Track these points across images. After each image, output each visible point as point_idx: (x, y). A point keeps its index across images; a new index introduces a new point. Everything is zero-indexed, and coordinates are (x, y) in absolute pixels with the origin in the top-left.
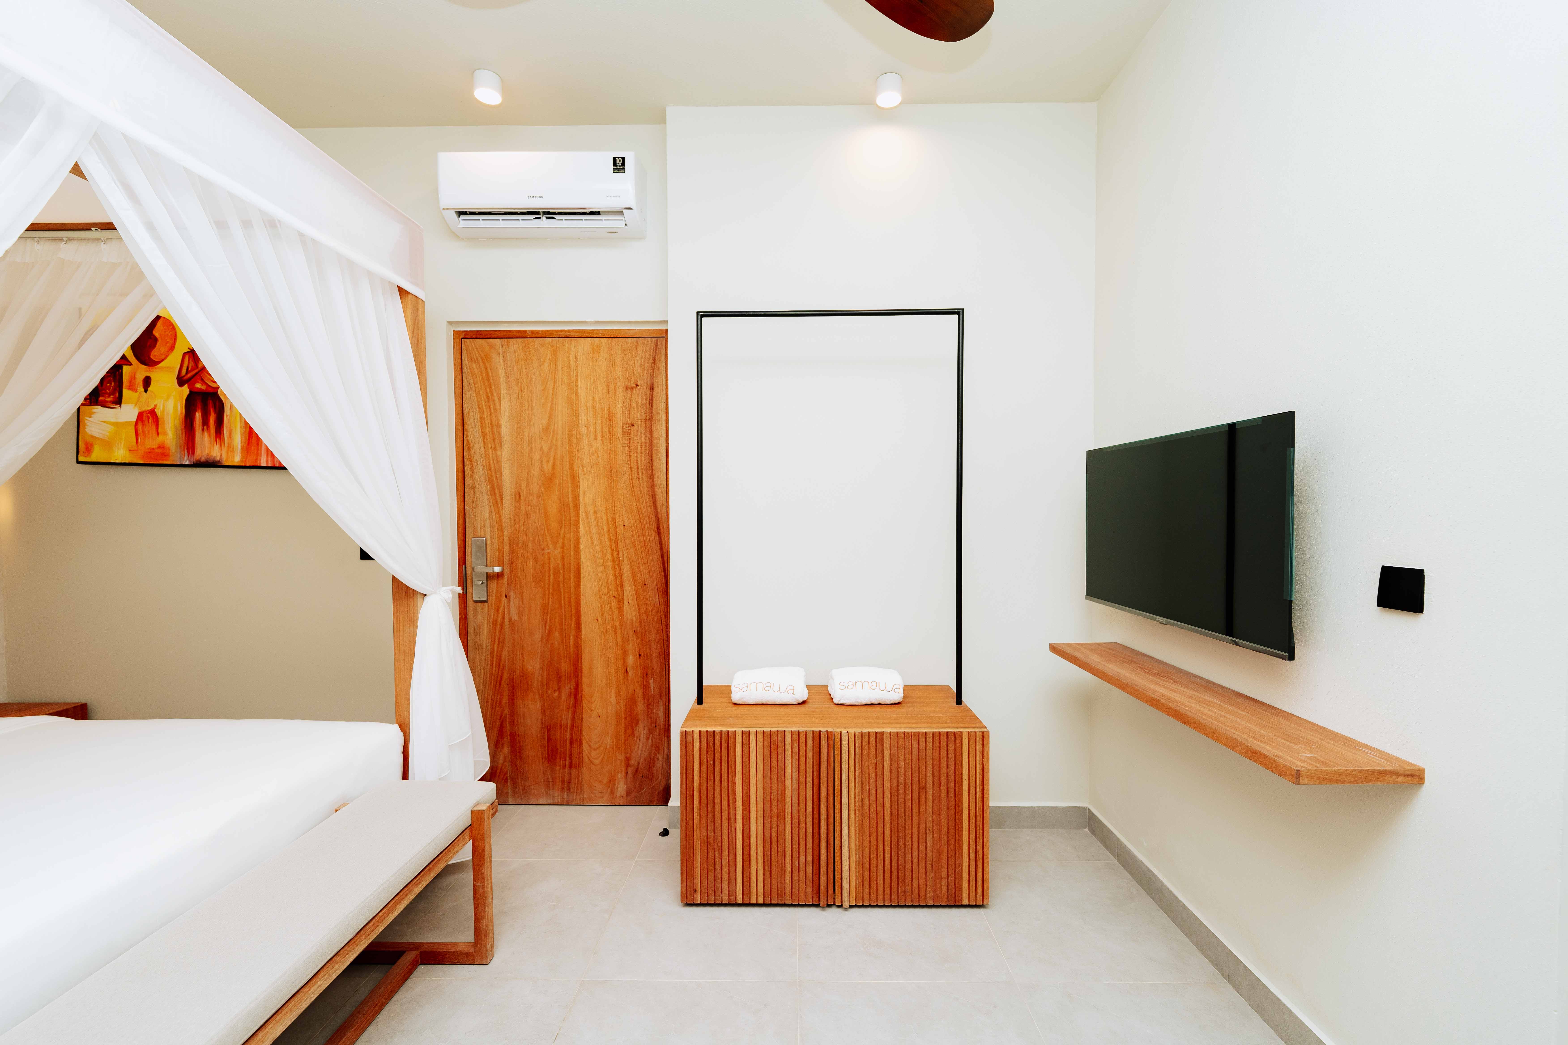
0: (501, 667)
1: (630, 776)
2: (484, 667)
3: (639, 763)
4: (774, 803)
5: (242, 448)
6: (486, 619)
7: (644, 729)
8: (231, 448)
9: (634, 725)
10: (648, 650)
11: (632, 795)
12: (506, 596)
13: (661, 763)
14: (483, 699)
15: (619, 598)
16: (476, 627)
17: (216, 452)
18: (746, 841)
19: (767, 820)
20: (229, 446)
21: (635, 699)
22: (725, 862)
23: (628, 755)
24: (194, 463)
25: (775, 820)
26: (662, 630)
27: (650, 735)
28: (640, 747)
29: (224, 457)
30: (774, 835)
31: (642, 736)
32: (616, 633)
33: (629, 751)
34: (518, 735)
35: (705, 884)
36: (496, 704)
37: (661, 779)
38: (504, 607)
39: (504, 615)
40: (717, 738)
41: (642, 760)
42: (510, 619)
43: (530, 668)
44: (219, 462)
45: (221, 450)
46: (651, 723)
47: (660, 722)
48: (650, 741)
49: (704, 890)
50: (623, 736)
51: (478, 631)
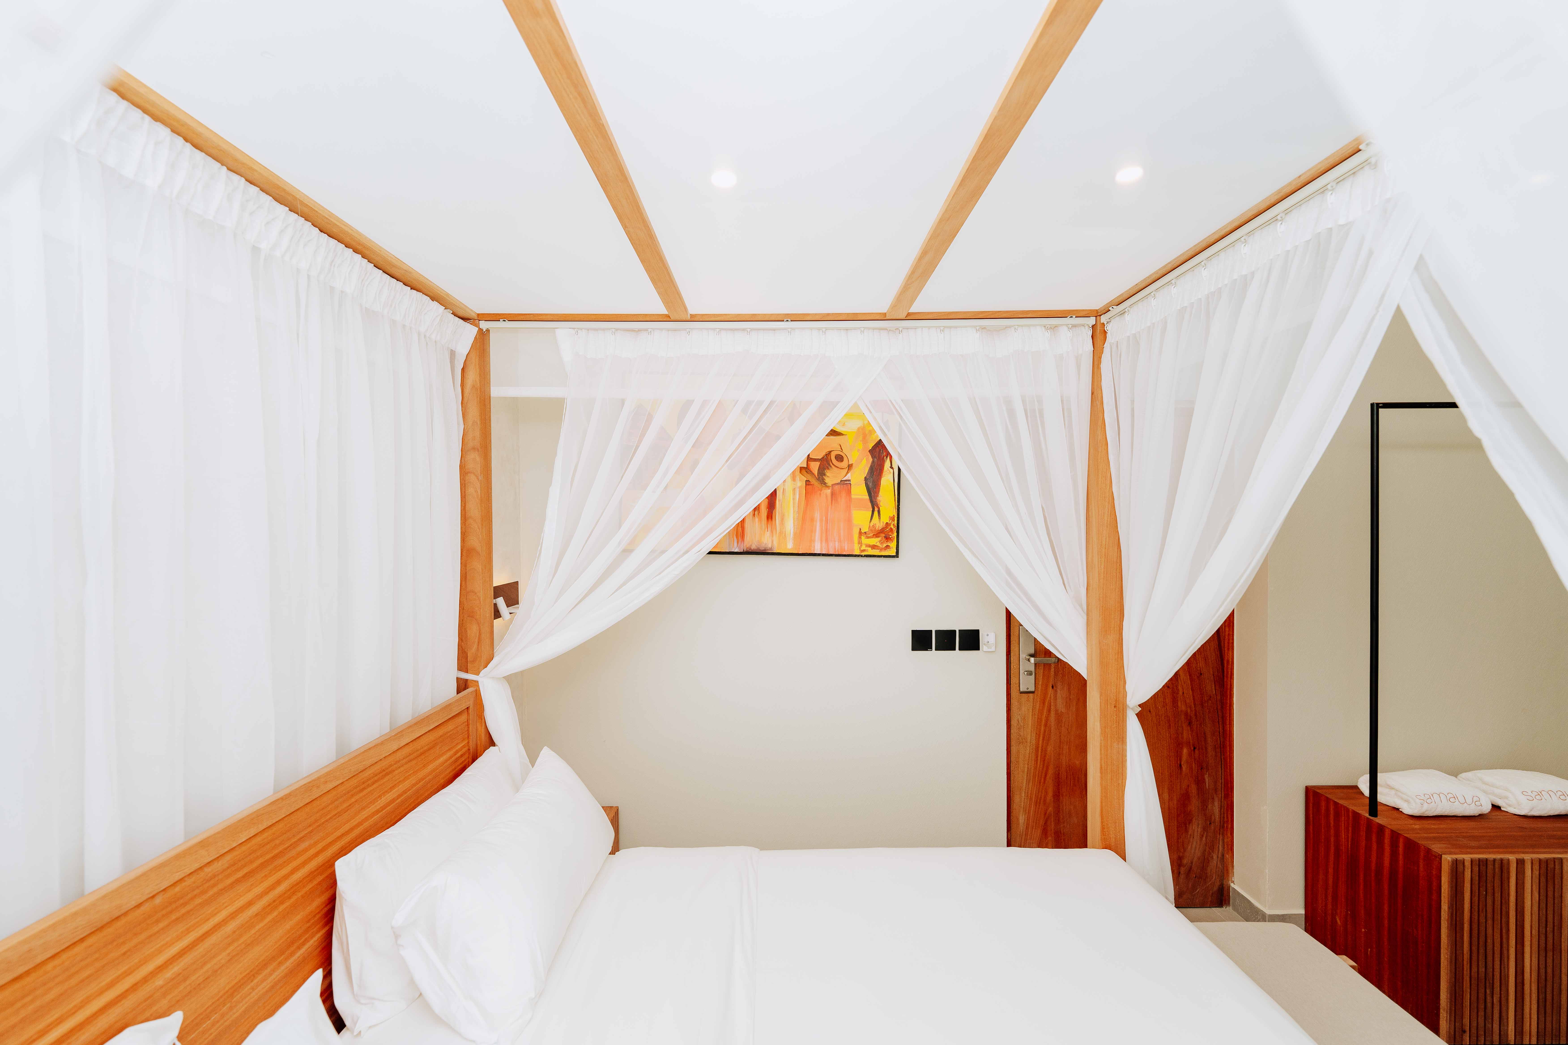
0: (1046, 762)
1: (1182, 876)
2: (1028, 762)
3: (1192, 863)
4: (1550, 936)
5: (795, 534)
6: (1031, 710)
7: (1198, 827)
8: (783, 535)
9: (1187, 822)
10: (1203, 743)
11: (1185, 897)
12: (1053, 687)
13: (1215, 862)
14: (1026, 795)
15: (1173, 688)
16: (1020, 720)
17: (767, 541)
18: (1520, 978)
19: (1542, 953)
20: (781, 533)
21: (1189, 795)
22: (1496, 1000)
23: (1181, 854)
24: (744, 550)
25: (1550, 954)
26: (1218, 722)
27: (1204, 833)
28: (1194, 846)
29: (775, 543)
30: (1550, 970)
31: (1196, 834)
32: (1170, 725)
33: (1182, 850)
34: (1064, 833)
35: (1474, 1024)
36: (1040, 801)
37: (1215, 879)
38: (1050, 698)
39: (1051, 706)
40: (1490, 867)
41: (1195, 859)
42: (1056, 711)
43: (1077, 763)
44: (771, 549)
45: (773, 536)
46: (1206, 820)
47: (1215, 819)
48: (1204, 839)
49: (1474, 1031)
50: (1176, 835)
51: (1022, 724)
